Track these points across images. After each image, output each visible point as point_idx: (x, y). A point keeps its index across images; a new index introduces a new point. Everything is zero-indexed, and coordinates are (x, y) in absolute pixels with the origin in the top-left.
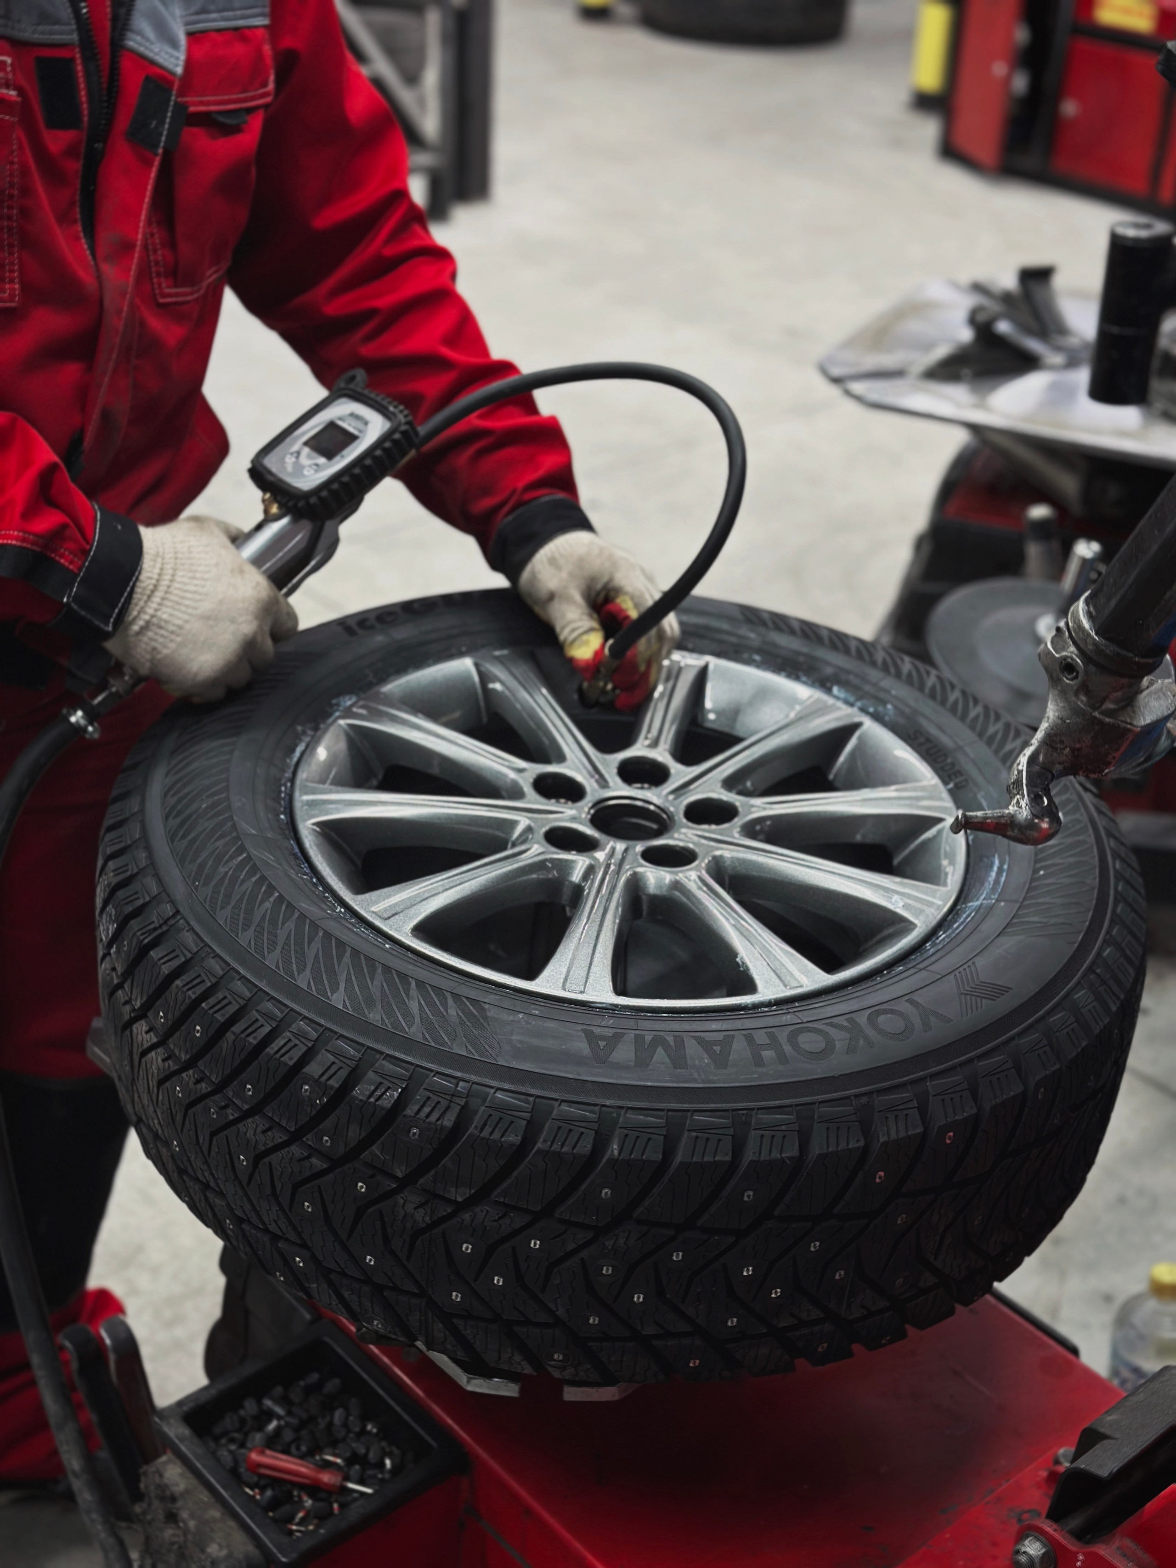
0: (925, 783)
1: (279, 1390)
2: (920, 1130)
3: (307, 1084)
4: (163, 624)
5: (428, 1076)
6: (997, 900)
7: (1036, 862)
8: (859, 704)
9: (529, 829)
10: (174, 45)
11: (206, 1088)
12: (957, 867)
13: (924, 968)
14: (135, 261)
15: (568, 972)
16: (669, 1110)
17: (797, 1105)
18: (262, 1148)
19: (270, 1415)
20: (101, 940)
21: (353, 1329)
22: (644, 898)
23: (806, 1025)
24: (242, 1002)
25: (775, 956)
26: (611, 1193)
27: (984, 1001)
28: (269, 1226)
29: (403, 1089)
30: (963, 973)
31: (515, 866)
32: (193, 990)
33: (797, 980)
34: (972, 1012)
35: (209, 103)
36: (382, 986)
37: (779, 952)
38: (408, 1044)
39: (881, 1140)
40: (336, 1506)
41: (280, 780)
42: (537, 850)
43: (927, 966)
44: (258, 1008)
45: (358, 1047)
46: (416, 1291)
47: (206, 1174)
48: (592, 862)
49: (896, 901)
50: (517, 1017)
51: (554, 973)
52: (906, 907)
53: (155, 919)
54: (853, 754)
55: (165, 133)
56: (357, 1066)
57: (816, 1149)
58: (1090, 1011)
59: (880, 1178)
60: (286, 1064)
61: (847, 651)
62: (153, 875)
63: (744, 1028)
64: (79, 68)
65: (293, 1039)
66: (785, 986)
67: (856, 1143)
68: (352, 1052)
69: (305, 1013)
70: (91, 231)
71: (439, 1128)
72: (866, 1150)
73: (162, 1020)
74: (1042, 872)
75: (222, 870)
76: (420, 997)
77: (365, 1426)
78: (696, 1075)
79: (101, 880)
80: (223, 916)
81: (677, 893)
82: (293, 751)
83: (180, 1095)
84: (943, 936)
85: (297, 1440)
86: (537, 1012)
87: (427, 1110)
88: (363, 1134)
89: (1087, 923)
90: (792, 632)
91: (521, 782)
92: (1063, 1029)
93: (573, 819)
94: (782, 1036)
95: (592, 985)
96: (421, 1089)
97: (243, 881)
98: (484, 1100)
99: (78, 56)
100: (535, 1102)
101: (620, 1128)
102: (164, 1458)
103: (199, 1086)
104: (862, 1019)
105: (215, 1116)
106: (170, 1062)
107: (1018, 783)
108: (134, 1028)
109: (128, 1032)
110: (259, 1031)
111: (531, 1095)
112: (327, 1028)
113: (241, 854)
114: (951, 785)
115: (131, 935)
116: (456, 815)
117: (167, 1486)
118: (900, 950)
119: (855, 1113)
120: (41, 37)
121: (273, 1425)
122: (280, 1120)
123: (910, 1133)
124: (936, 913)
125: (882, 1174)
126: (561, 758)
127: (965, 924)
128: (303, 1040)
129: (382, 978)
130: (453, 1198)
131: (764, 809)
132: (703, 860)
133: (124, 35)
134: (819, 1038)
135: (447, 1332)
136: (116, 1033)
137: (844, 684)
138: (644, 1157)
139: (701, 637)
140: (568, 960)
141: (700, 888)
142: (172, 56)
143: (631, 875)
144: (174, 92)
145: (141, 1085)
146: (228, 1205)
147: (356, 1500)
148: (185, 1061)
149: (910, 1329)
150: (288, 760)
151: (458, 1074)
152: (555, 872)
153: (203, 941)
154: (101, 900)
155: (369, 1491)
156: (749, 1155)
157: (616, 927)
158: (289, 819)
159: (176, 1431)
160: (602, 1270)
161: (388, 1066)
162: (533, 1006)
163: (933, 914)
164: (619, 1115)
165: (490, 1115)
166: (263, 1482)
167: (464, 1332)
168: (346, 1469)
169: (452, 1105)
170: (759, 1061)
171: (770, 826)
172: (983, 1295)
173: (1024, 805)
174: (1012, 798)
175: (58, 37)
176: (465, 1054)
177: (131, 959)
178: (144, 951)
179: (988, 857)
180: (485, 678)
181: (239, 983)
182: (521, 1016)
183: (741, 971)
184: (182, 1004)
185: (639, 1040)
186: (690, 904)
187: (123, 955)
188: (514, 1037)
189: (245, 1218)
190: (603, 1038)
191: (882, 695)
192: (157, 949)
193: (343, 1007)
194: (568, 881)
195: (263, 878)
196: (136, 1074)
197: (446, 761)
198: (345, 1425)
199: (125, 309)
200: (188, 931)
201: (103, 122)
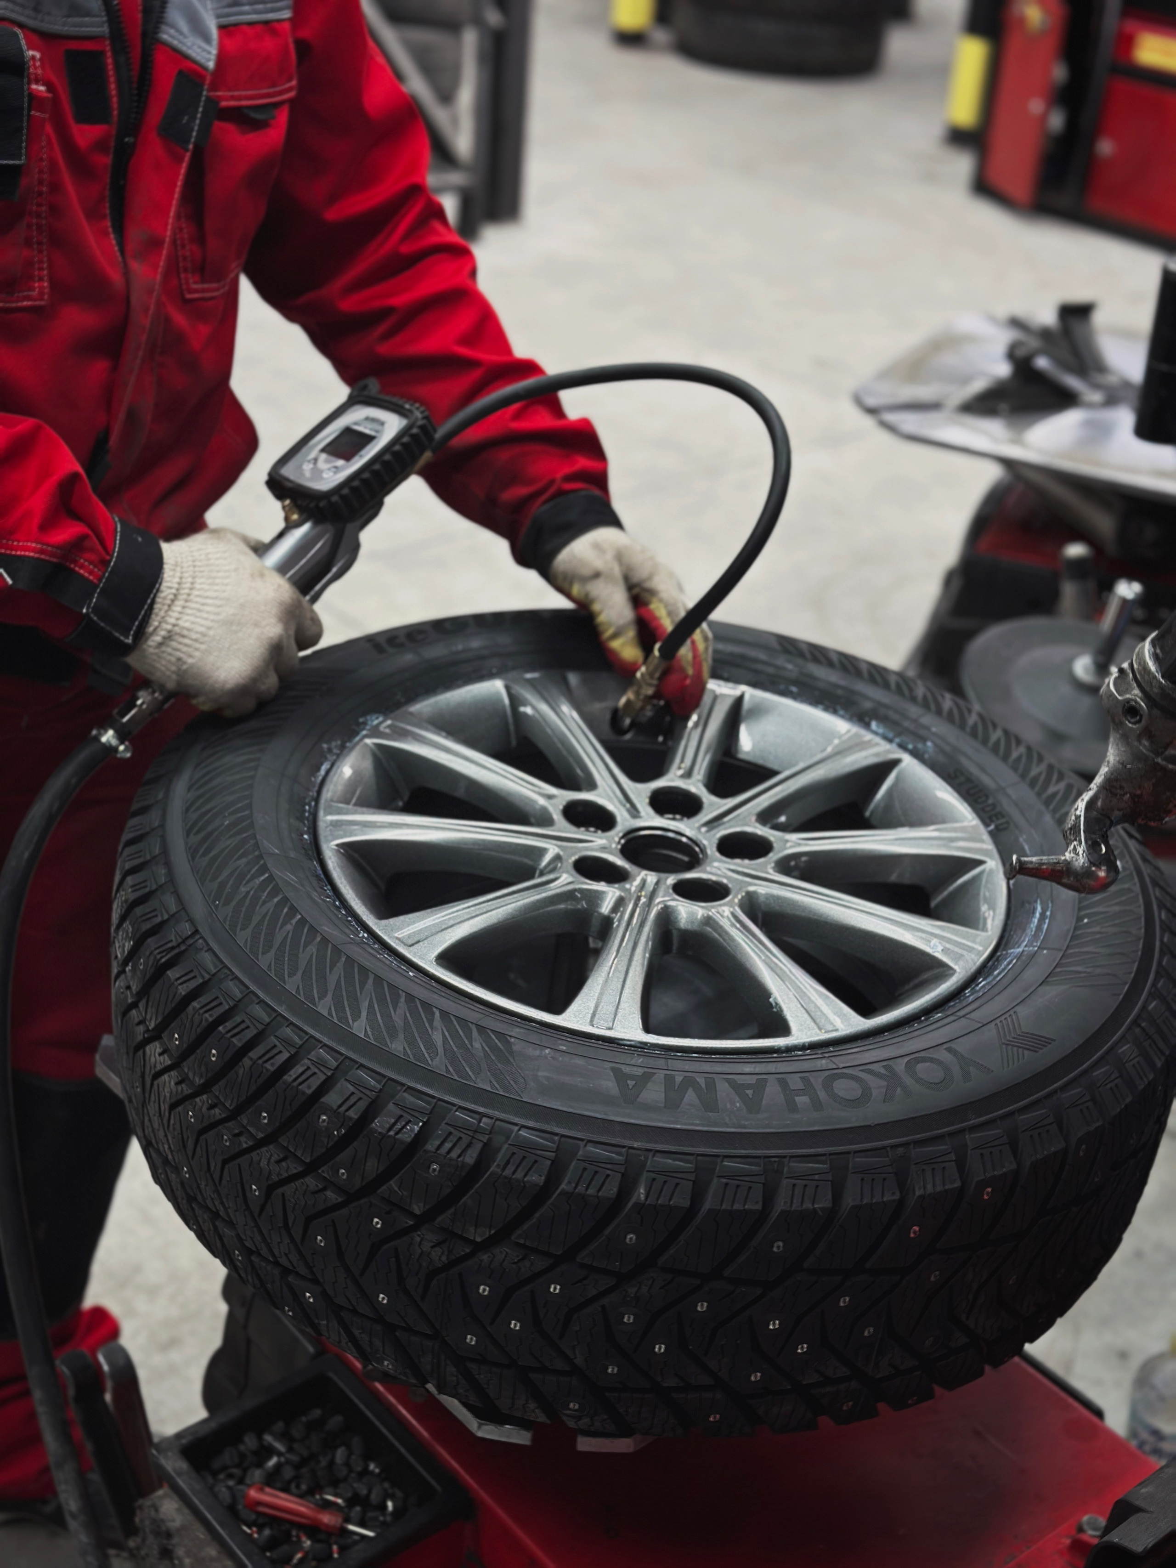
0: (965, 824)
1: (279, 1426)
2: (958, 1184)
3: (325, 1114)
4: (185, 632)
5: (451, 1110)
6: (1039, 948)
7: (1080, 909)
8: (897, 740)
9: (558, 858)
10: (207, 39)
11: (220, 1114)
12: (998, 911)
13: (964, 1016)
14: (163, 258)
15: (597, 1007)
16: (699, 1155)
17: (831, 1154)
18: (275, 1178)
19: (270, 1451)
20: (116, 957)
21: (359, 1365)
22: (675, 933)
23: (840, 1071)
24: (261, 1027)
25: (809, 998)
26: (636, 1239)
27: (1026, 1052)
28: (279, 1259)
29: (424, 1123)
30: (1004, 1022)
31: (544, 895)
32: (210, 1013)
33: (832, 1023)
34: (1014, 1064)
35: (239, 98)
36: (405, 1014)
37: (814, 993)
38: (430, 1077)
39: (918, 1193)
40: (335, 1548)
41: (304, 798)
42: (566, 879)
43: (967, 1014)
44: (276, 1034)
45: (378, 1078)
46: (429, 1333)
47: (217, 1203)
48: (623, 894)
49: (935, 945)
50: (543, 1053)
51: (581, 1008)
52: (945, 951)
53: (174, 939)
54: (890, 792)
55: (196, 128)
56: (378, 1097)
57: (849, 1201)
58: (1134, 1065)
59: (915, 1232)
60: (304, 1093)
61: (886, 685)
62: (172, 893)
63: (777, 1071)
64: (110, 61)
65: (312, 1067)
66: (820, 1029)
67: (891, 1196)
68: (373, 1082)
69: (325, 1040)
70: (120, 228)
71: (460, 1164)
72: (901, 1204)
73: (177, 1043)
74: (1086, 921)
75: (243, 889)
76: (444, 1029)
77: (367, 1466)
78: (727, 1120)
79: (118, 895)
80: (243, 937)
81: (709, 929)
82: (319, 769)
83: (192, 1120)
84: (983, 983)
85: (297, 1478)
86: (565, 1048)
87: (448, 1145)
88: (381, 1169)
89: (1133, 975)
90: (830, 664)
91: (551, 809)
92: (1107, 1084)
93: (603, 849)
94: (817, 1081)
95: (621, 1021)
96: (443, 1124)
97: (264, 902)
98: (508, 1138)
99: (108, 48)
100: (560, 1141)
101: (648, 1171)
102: (160, 1492)
103: (213, 1112)
104: (900, 1066)
105: (228, 1144)
106: (183, 1085)
107: (1075, 828)
108: (148, 1048)
109: (141, 1052)
110: (277, 1057)
111: (556, 1134)
112: (347, 1057)
113: (263, 874)
114: (992, 827)
115: (148, 953)
116: (484, 841)
117: (163, 1521)
118: (938, 995)
119: (892, 1165)
120: (72, 29)
121: (273, 1462)
122: (295, 1150)
123: (947, 1187)
124: (976, 958)
125: (916, 1228)
126: (592, 785)
127: (1006, 971)
128: (322, 1068)
129: (406, 1006)
130: (472, 1238)
131: (799, 845)
132: (736, 896)
133: (158, 28)
134: (853, 1084)
135: (460, 1377)
136: (127, 1053)
137: (883, 720)
138: (671, 1203)
139: (737, 666)
140: (597, 995)
141: (733, 925)
142: (204, 50)
143: (662, 908)
144: (206, 87)
145: (152, 1108)
146: (238, 1236)
147: (356, 1543)
148: (199, 1085)
149: (938, 1390)
150: (313, 779)
151: (481, 1110)
152: (584, 903)
153: (222, 962)
154: (118, 916)
155: (371, 1534)
156: (781, 1205)
157: (646, 963)
158: (312, 840)
159: (173, 1464)
160: (623, 1318)
161: (409, 1099)
162: (560, 1042)
163: (972, 960)
164: (647, 1158)
165: (514, 1154)
166: (260, 1521)
167: (477, 1377)
168: (346, 1510)
169: (474, 1141)
170: (792, 1107)
171: (805, 862)
172: (1013, 1356)
173: (1081, 852)
174: (1068, 845)
175: (88, 29)
176: (489, 1089)
177: (147, 977)
178: (160, 970)
179: (1029, 903)
180: (515, 701)
181: (257, 1007)
182: (547, 1051)
183: (774, 1012)
184: (198, 1026)
185: (669, 1080)
186: (721, 940)
187: (138, 973)
188: (540, 1074)
189: (254, 1249)
190: (632, 1077)
191: (922, 732)
192: (175, 968)
193: (365, 1036)
194: (597, 912)
195: (285, 900)
196: (147, 1095)
197: (472, 784)
198: (347, 1464)
199: (152, 307)
200: (206, 951)
201: (134, 116)
